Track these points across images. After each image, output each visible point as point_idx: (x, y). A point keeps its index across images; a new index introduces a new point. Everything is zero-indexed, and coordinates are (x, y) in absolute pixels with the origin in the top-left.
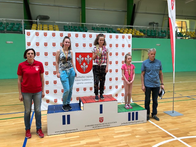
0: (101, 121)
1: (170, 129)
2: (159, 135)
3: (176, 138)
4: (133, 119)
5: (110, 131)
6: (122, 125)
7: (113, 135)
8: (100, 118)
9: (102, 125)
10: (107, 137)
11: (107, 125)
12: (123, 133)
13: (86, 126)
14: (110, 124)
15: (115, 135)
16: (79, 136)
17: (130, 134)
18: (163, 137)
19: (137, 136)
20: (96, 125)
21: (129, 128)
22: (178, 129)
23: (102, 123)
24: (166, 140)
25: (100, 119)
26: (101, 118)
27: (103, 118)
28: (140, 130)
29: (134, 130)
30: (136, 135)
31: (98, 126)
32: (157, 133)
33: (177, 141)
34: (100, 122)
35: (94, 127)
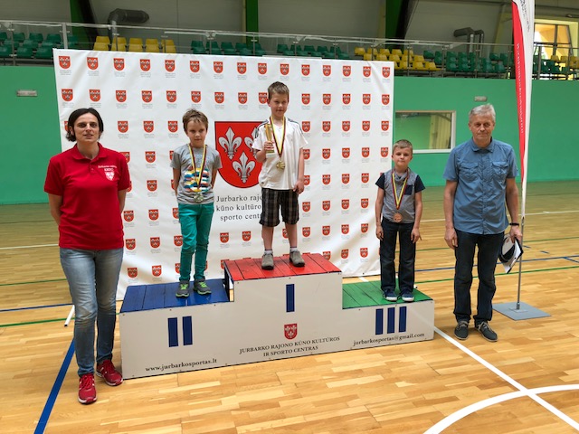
0: (291, 334)
1: (505, 359)
2: (471, 378)
3: (523, 391)
4: (391, 330)
5: (318, 367)
6: (357, 346)
7: (324, 378)
8: (286, 326)
9: (294, 347)
10: (307, 385)
11: (310, 349)
12: (359, 372)
13: (242, 351)
14: (318, 344)
15: (333, 380)
16: (221, 380)
17: (379, 377)
18: (482, 387)
19: (400, 384)
20: (273, 347)
21: (379, 355)
22: (533, 360)
23: (293, 341)
24: (491, 396)
25: (288, 328)
26: (291, 326)
27: (296, 325)
28: (411, 363)
29: (392, 362)
30: (398, 380)
31: (281, 349)
32: (464, 373)
33: (527, 398)
34: (288, 337)
35: (267, 354)
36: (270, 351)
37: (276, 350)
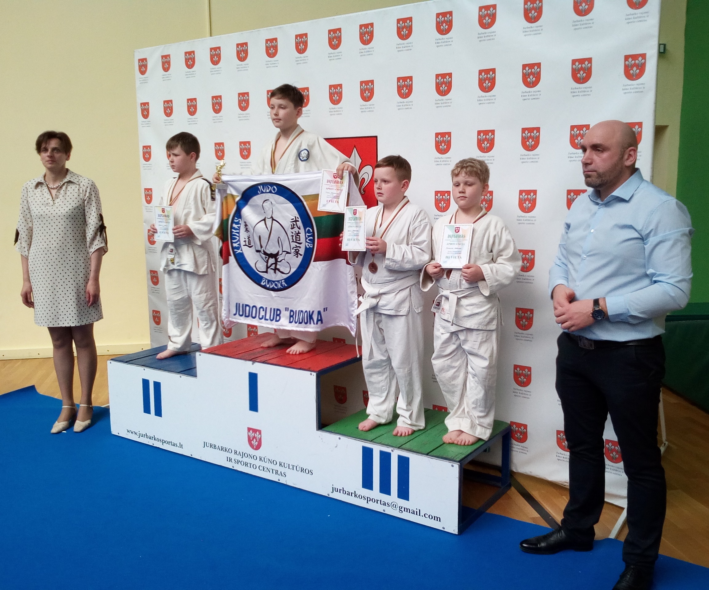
0: (255, 443)
4: (385, 488)
6: (335, 495)
8: (249, 429)
9: (258, 463)
11: (277, 472)
13: (205, 444)
14: (286, 470)
20: (236, 452)
23: (258, 453)
25: (252, 434)
26: (255, 431)
27: (260, 432)
31: (245, 460)
34: (252, 446)
35: (231, 460)
36: (233, 456)
37: (239, 458)
